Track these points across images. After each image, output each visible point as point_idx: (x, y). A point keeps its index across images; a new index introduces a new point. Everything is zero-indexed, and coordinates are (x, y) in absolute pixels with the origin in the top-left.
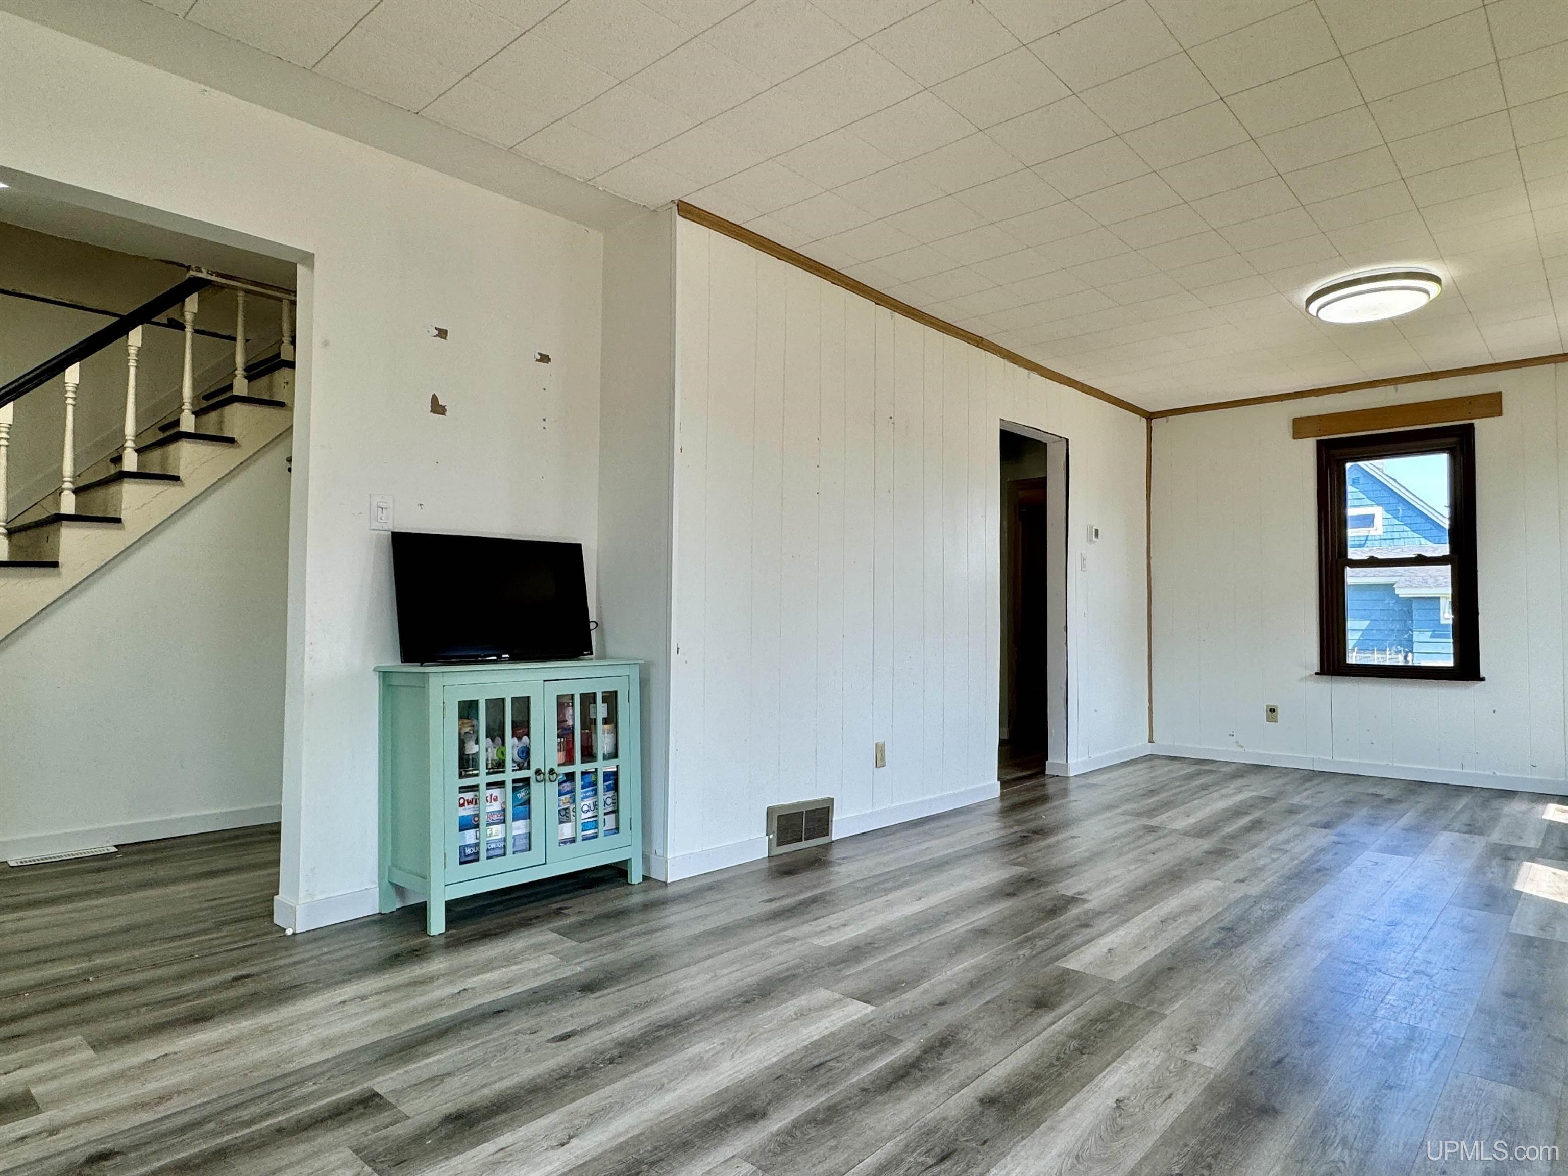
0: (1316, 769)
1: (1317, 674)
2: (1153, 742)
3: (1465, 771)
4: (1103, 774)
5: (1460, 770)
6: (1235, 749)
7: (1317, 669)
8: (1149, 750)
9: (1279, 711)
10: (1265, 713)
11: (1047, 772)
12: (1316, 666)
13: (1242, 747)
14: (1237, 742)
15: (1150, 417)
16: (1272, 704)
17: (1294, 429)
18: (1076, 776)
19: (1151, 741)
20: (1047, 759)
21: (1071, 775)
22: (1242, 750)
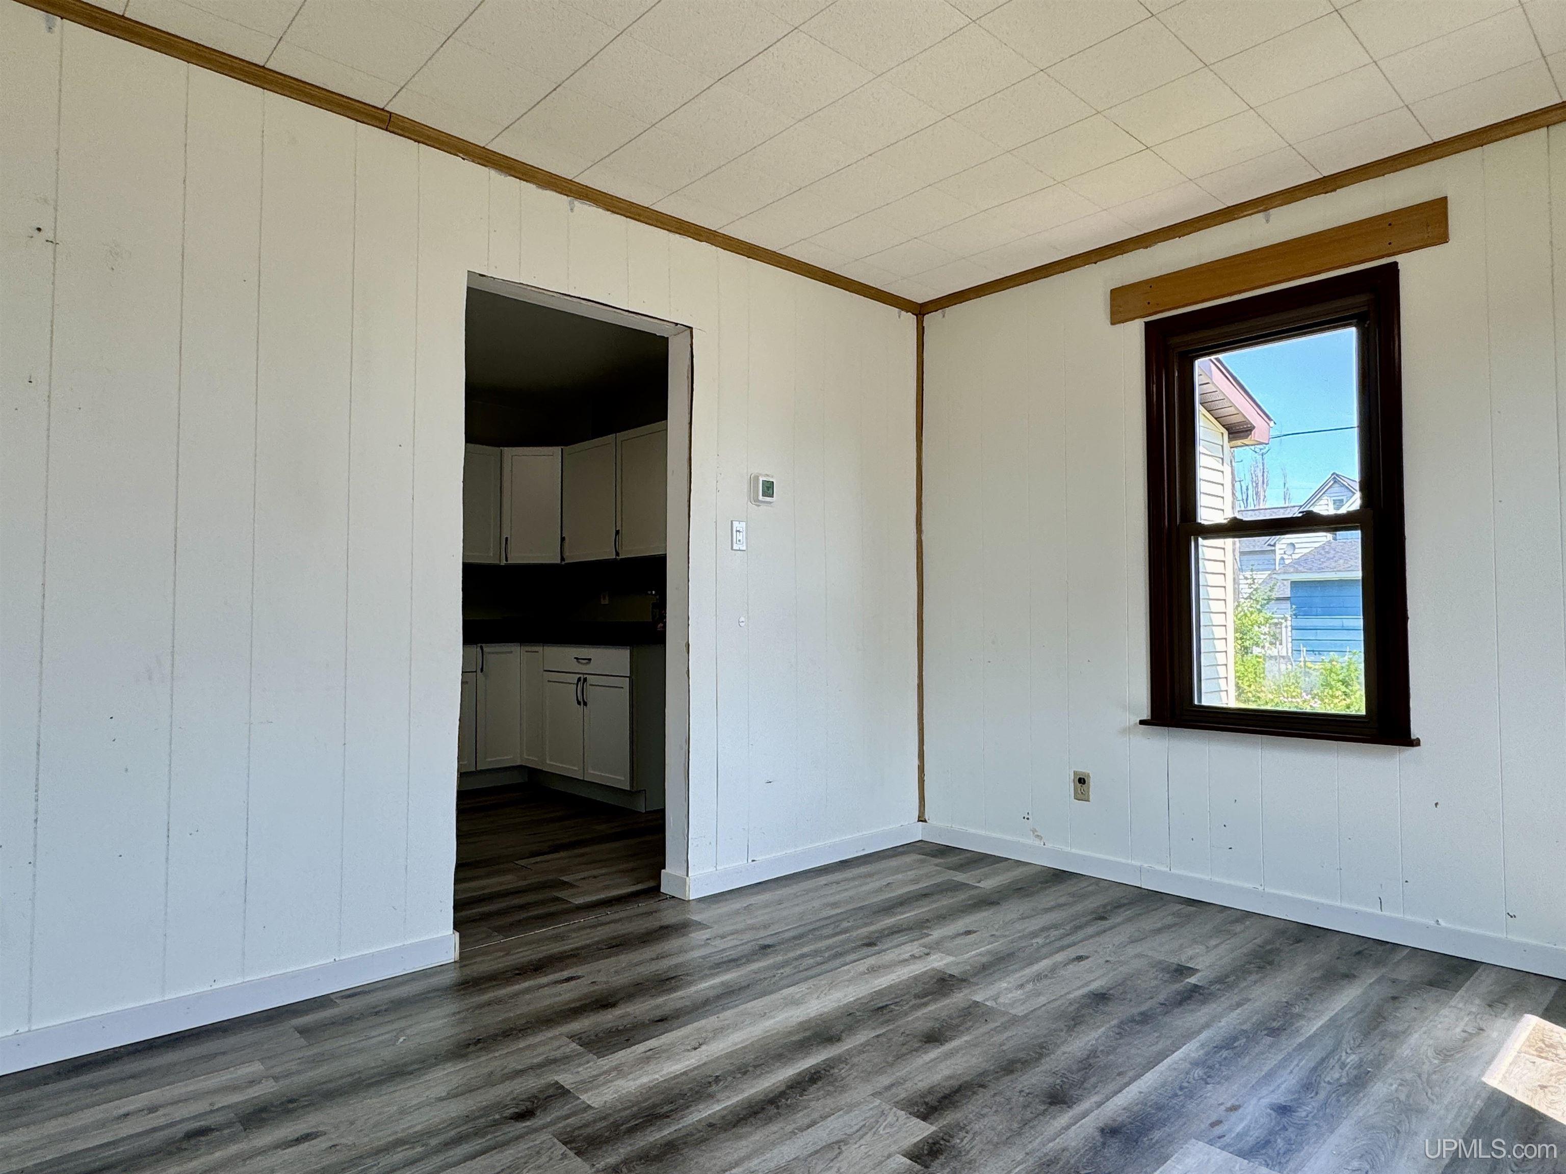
0: (1143, 887)
1: (1142, 722)
2: (925, 821)
3: (1386, 913)
4: (758, 893)
5: (1379, 912)
6: (1031, 841)
7: (1146, 714)
8: (917, 833)
9: (1093, 783)
10: (1072, 785)
11: (662, 890)
12: (1143, 707)
13: (1039, 837)
14: (1034, 831)
15: (921, 310)
16: (1082, 769)
17: (1112, 306)
18: (700, 900)
19: (922, 819)
20: (664, 868)
21: (691, 898)
22: (1038, 843)
